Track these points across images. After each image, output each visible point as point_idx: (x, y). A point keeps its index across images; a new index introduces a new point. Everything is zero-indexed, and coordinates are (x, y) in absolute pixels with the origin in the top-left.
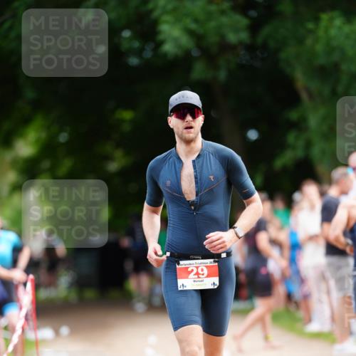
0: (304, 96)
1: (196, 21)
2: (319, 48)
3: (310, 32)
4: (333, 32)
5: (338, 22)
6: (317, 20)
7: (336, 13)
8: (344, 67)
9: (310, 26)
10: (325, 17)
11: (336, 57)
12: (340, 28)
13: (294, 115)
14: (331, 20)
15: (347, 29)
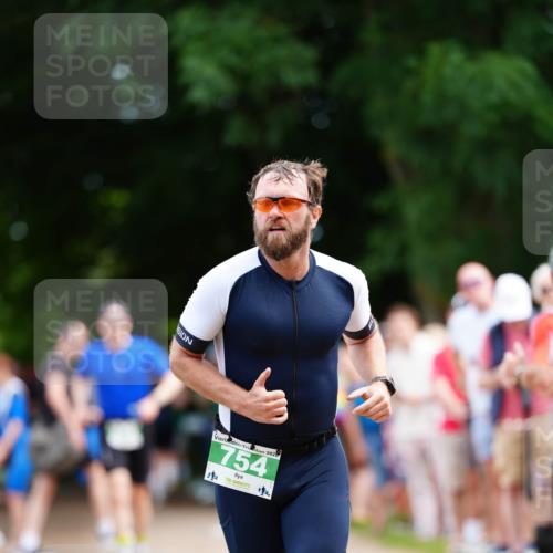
0: (396, 173)
1: (239, 51)
2: (427, 98)
3: (409, 72)
5: (456, 56)
6: (421, 53)
9: (412, 62)
10: (435, 50)
11: (449, 112)
12: (459, 67)
13: (380, 202)
15: (471, 69)
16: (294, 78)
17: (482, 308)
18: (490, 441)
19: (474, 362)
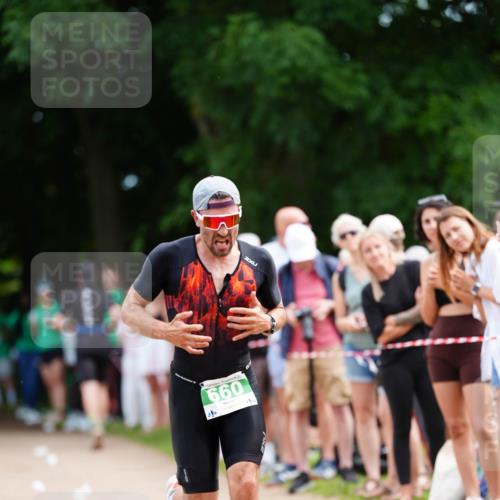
0: (203, 129)
2: (226, 62)
3: (215, 39)
4: (245, 42)
5: (253, 27)
6: (223, 23)
7: (249, 15)
8: (260, 91)
9: (214, 31)
10: (234, 19)
11: (248, 76)
12: (255, 36)
13: (189, 156)
14: (243, 24)
15: (264, 36)
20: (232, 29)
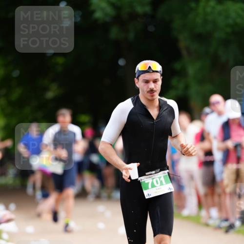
16: (140, 9)
17: (220, 114)
18: (222, 172)
19: (215, 138)
20: (202, 4)
